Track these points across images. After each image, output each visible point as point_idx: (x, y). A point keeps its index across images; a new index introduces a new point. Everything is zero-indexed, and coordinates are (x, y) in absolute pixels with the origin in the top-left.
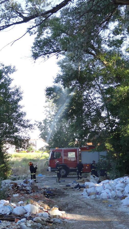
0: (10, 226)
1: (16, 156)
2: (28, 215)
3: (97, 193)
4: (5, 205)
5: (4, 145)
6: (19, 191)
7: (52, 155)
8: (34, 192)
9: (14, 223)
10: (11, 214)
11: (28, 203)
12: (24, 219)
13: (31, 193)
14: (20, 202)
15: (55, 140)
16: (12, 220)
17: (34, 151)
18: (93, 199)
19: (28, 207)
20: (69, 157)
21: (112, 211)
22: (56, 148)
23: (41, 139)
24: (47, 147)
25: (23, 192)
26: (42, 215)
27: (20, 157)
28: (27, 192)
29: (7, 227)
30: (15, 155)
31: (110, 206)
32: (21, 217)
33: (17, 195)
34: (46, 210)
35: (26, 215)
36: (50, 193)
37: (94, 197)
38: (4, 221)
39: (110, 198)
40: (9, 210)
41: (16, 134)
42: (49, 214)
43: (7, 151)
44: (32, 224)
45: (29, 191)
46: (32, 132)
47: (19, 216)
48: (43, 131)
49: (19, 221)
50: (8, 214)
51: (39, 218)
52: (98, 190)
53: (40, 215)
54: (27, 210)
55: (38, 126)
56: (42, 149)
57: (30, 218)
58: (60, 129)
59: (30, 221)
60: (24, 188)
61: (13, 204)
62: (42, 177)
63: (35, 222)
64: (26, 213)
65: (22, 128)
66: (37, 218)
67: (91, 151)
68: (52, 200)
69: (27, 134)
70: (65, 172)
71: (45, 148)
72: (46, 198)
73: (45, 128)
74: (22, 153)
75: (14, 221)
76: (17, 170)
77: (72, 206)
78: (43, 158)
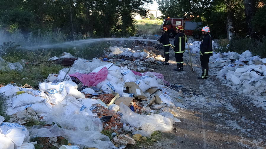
0: (130, 63)
1: (141, 22)
2: (142, 58)
3: (190, 49)
4: (129, 51)
5: (133, 13)
6: (139, 44)
7: (165, 22)
8: (149, 45)
9: (132, 62)
10: (131, 56)
11: (142, 51)
12: (139, 60)
13: (147, 46)
14: (138, 50)
15: (168, 12)
16: (132, 60)
17: (155, 19)
18: (186, 53)
19: (142, 54)
20: (176, 24)
21: (196, 61)
22: (168, 18)
23: (159, 11)
24: (162, 17)
25: (142, 45)
26: (151, 59)
27: (144, 22)
28: (145, 45)
29: (128, 63)
30: (141, 20)
31: (196, 57)
32: (137, 58)
33: (138, 46)
34: (154, 56)
35: (140, 58)
36: (160, 47)
37: (187, 52)
38: (127, 60)
39: (198, 53)
40: (130, 54)
41: (141, 6)
42: (155, 59)
43: (134, 17)
44: (143, 63)
45: (146, 44)
46: (152, 6)
47: (136, 58)
48: (160, 5)
49: (136, 61)
50: (130, 56)
51: (148, 60)
52: (190, 47)
53: (149, 59)
54: (142, 55)
55: (157, 1)
56: (159, 18)
57: (143, 60)
58: (173, 4)
59: (142, 61)
60: (143, 42)
61: (133, 51)
62: (157, 37)
63: (145, 62)
64: (141, 57)
65: (145, 2)
66: (147, 60)
67: (191, 22)
68: (160, 51)
69: (149, 7)
70: (173, 35)
71: (161, 17)
72: (156, 50)
73: (162, 3)
74: (147, 20)
75: (132, 61)
76: (141, 31)
77: (172, 56)
78: (160, 24)
